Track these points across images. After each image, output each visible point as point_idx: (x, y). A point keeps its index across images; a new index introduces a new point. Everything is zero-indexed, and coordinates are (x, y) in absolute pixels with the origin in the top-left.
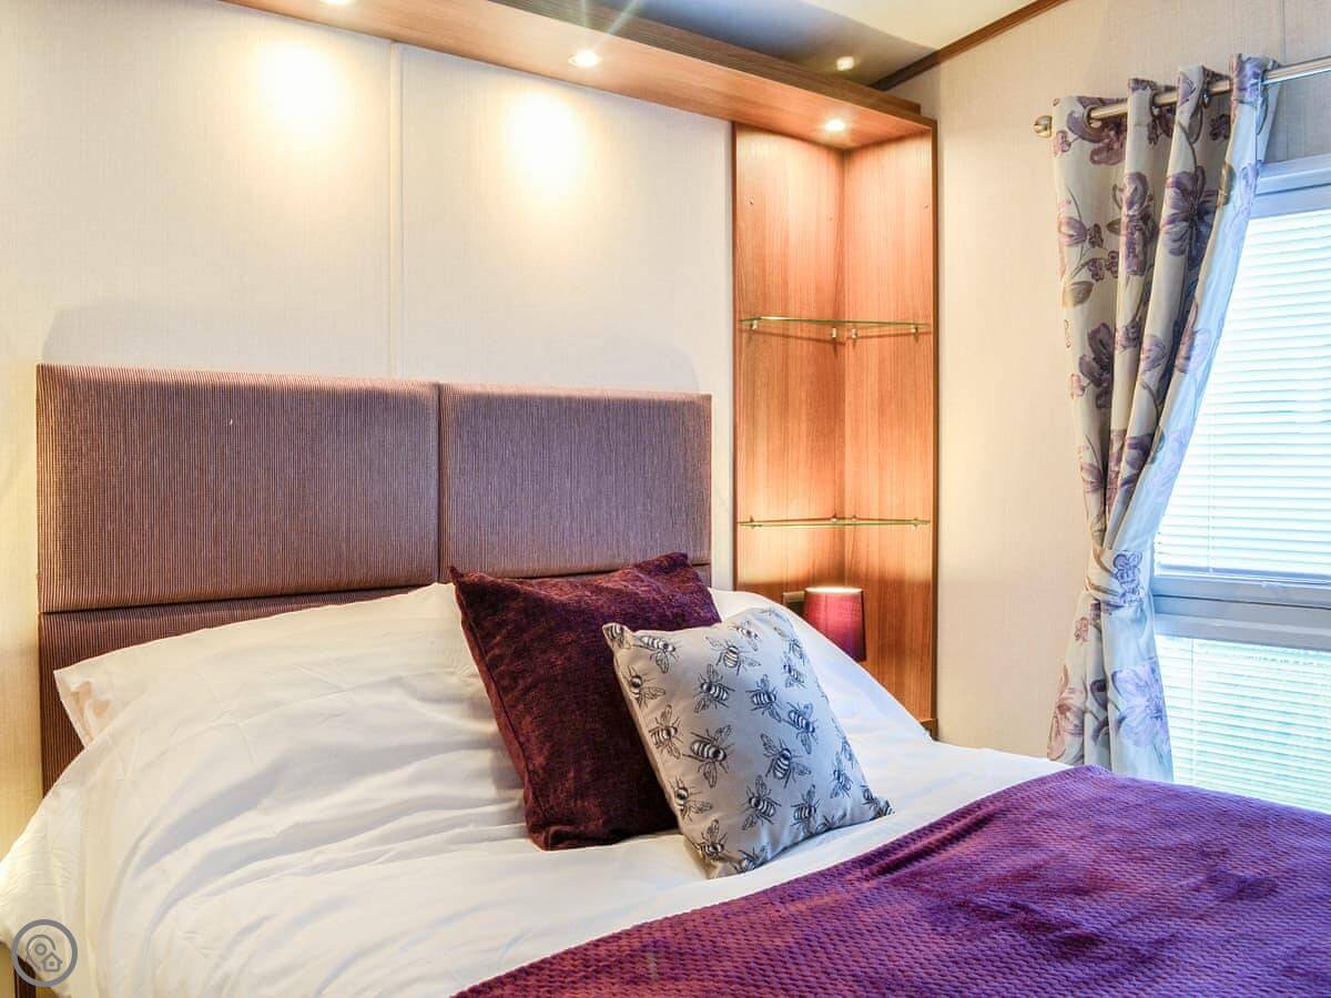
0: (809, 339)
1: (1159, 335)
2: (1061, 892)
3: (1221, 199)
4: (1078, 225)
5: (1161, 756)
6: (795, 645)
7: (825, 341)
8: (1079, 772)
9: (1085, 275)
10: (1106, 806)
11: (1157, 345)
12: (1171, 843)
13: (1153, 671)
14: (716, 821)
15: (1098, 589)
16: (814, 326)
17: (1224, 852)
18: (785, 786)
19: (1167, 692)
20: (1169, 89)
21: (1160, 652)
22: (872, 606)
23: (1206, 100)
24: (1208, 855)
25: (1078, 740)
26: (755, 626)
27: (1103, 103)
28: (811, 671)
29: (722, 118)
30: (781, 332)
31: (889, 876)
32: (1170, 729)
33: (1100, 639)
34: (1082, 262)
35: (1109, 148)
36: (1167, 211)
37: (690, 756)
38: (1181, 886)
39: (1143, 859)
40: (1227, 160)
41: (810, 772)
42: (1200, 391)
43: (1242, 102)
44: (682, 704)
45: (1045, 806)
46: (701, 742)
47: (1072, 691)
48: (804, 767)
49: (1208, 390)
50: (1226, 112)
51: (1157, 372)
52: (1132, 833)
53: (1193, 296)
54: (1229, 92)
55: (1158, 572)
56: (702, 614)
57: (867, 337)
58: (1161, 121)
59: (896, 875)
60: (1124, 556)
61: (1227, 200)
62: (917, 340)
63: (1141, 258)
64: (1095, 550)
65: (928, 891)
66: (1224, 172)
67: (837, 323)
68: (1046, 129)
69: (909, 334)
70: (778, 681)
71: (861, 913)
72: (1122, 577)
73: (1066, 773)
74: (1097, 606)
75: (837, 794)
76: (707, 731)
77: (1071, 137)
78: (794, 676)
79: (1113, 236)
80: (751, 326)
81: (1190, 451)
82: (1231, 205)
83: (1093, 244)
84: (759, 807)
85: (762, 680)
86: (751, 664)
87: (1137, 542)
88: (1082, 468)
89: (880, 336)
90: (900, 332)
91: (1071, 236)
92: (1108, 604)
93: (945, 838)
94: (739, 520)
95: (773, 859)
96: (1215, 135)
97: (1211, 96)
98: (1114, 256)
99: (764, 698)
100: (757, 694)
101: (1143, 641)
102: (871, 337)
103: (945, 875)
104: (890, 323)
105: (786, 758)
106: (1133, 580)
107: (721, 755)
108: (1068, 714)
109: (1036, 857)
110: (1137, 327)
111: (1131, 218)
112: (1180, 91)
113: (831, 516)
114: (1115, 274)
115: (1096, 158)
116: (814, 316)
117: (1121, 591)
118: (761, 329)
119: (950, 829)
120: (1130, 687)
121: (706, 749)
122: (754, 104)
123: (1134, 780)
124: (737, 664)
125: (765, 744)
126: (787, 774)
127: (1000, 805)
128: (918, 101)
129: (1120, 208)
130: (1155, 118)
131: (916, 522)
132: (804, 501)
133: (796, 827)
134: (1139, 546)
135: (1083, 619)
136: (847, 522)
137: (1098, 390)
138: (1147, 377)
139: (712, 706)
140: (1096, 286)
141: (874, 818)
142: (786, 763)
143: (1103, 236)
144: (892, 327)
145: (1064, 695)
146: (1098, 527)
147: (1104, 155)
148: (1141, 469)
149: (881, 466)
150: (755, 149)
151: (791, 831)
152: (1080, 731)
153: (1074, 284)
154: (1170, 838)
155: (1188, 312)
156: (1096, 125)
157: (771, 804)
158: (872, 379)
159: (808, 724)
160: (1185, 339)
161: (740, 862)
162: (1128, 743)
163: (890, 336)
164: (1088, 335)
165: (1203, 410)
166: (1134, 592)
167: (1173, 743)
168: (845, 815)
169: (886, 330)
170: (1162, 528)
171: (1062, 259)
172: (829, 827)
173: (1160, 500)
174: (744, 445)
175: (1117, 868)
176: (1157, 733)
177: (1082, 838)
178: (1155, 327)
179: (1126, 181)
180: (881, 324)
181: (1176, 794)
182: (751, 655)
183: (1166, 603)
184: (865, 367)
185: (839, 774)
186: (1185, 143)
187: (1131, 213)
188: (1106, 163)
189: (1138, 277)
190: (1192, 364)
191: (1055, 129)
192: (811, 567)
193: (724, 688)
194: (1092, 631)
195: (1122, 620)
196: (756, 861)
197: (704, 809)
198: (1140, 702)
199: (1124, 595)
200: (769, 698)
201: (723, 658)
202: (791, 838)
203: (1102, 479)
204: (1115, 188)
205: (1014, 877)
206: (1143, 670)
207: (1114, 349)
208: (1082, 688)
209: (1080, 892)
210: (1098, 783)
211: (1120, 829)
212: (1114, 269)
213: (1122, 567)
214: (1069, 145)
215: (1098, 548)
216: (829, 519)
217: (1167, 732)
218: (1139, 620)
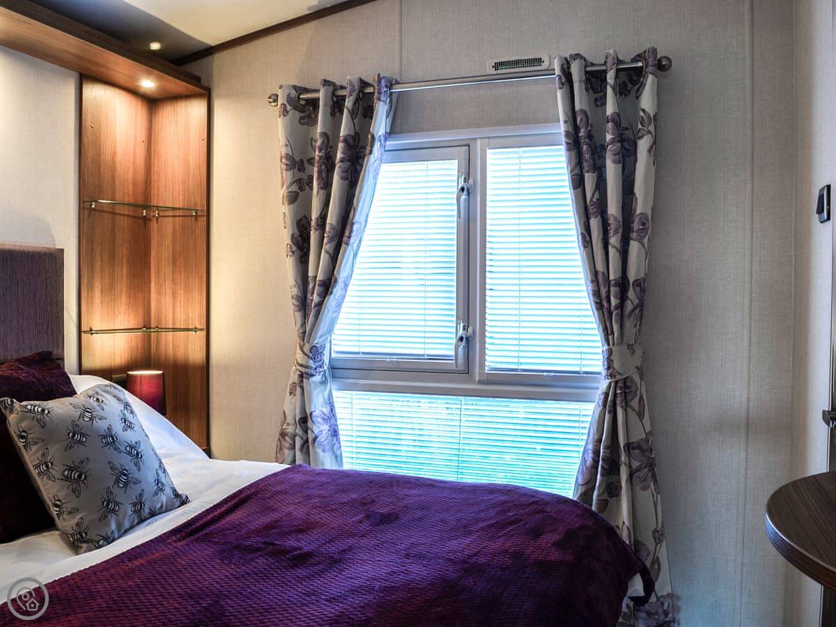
0: (128, 216)
1: (334, 223)
2: (290, 533)
3: (367, 152)
4: (291, 159)
5: (336, 457)
6: (127, 405)
7: (138, 217)
8: (294, 468)
9: (295, 188)
10: (311, 485)
11: (333, 229)
12: (346, 500)
13: (332, 410)
14: (82, 518)
15: (301, 365)
16: (132, 208)
17: (373, 502)
18: (125, 492)
19: (339, 422)
20: (342, 88)
21: (335, 400)
22: (168, 381)
23: (361, 97)
24: (365, 504)
25: (292, 452)
26: (102, 396)
27: (306, 90)
28: (138, 420)
29: (75, 71)
30: (110, 210)
31: (192, 537)
32: (341, 442)
33: (303, 394)
34: (294, 179)
35: (309, 116)
36: (339, 155)
37: (62, 479)
38: (353, 521)
39: (332, 510)
40: (371, 130)
41: (140, 482)
42: (355, 255)
43: (379, 100)
44: (56, 447)
45: (279, 488)
46: (69, 470)
47: (288, 424)
48: (136, 479)
49: (360, 254)
50: (371, 104)
51: (333, 244)
52: (325, 497)
53: (352, 204)
54: (373, 93)
55: (333, 355)
56: (64, 390)
57: (165, 216)
58: (337, 105)
59: (196, 536)
60: (315, 347)
61: (371, 152)
62: (196, 220)
63: (326, 180)
64: (300, 344)
65: (217, 542)
66: (369, 137)
67: (147, 206)
68: (274, 102)
69: (192, 216)
70: (118, 428)
71: (179, 560)
72: (315, 358)
73: (288, 469)
74: (301, 376)
75: (157, 494)
76: (73, 462)
77: (289, 108)
78: (128, 425)
79: (311, 167)
80: (91, 205)
81: (350, 288)
82: (372, 156)
83: (299, 170)
84: (109, 507)
85: (108, 428)
86: (100, 419)
87: (322, 339)
88: (292, 298)
89: (173, 216)
90: (186, 214)
91: (287, 165)
92: (307, 374)
93: (223, 512)
94: (83, 330)
95: (118, 538)
96: (365, 116)
97: (364, 94)
98: (311, 178)
99: (109, 439)
100: (105, 437)
101: (326, 394)
102: (168, 216)
103: (225, 532)
104: (180, 209)
105: (125, 475)
106: (320, 360)
107: (83, 477)
108: (286, 438)
109: (275, 516)
110: (323, 218)
111: (320, 157)
112: (348, 90)
113: (142, 326)
114: (311, 188)
115: (301, 121)
116: (132, 202)
117: (314, 367)
118: (97, 208)
119: (226, 507)
120: (319, 420)
121: (73, 474)
122: (96, 64)
123: (324, 470)
124: (91, 419)
125: (111, 468)
126: (126, 484)
127: (253, 490)
128: (200, 76)
129: (315, 151)
130: (334, 103)
131: (195, 330)
132: (125, 317)
133: (132, 516)
134: (324, 341)
135: (294, 383)
136: (152, 330)
137: (302, 253)
138: (327, 246)
139: (76, 446)
140: (301, 194)
141: (180, 506)
142: (125, 478)
143: (305, 166)
144: (181, 211)
145: (284, 427)
146: (301, 331)
147: (306, 120)
148: (325, 298)
149: (174, 295)
150: (94, 93)
151: (129, 519)
152: (293, 447)
153: (289, 192)
154: (344, 498)
155: (350, 212)
156: (303, 102)
157: (117, 504)
158: (168, 242)
159: (137, 453)
160: (348, 226)
161: (98, 542)
162: (319, 451)
163: (180, 216)
164: (296, 221)
165: (357, 265)
166: (321, 367)
167: (343, 448)
168: (162, 506)
169: (177, 213)
170: (335, 331)
171: (282, 178)
172: (153, 514)
173: (335, 315)
174: (86, 281)
175: (319, 516)
176: (335, 444)
177: (299, 503)
178: (332, 219)
179: (318, 136)
180: (174, 209)
181: (346, 474)
182: (101, 413)
183: (338, 373)
184: (164, 235)
185: (158, 481)
186: (350, 118)
187: (320, 154)
188: (308, 125)
189: (323, 191)
190: (352, 241)
191: (280, 103)
192: (130, 358)
193: (83, 435)
194: (298, 389)
195: (314, 382)
196: (109, 540)
197: (71, 513)
198: (325, 428)
199: (316, 368)
200: (113, 439)
201: (82, 416)
202: (130, 523)
203: (303, 304)
204: (312, 139)
205: (264, 528)
206: (326, 410)
207: (310, 230)
208: (293, 422)
209: (302, 531)
210: (305, 473)
211: (320, 496)
212: (311, 185)
213: (315, 353)
214: (288, 112)
215: (302, 343)
216: (140, 329)
217: (339, 443)
218: (324, 383)
